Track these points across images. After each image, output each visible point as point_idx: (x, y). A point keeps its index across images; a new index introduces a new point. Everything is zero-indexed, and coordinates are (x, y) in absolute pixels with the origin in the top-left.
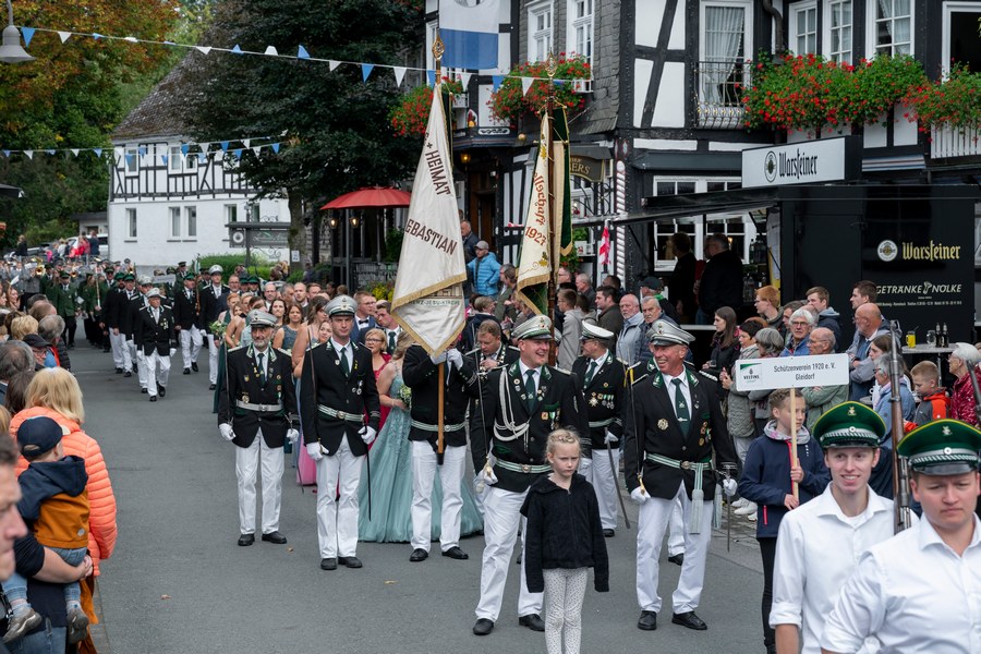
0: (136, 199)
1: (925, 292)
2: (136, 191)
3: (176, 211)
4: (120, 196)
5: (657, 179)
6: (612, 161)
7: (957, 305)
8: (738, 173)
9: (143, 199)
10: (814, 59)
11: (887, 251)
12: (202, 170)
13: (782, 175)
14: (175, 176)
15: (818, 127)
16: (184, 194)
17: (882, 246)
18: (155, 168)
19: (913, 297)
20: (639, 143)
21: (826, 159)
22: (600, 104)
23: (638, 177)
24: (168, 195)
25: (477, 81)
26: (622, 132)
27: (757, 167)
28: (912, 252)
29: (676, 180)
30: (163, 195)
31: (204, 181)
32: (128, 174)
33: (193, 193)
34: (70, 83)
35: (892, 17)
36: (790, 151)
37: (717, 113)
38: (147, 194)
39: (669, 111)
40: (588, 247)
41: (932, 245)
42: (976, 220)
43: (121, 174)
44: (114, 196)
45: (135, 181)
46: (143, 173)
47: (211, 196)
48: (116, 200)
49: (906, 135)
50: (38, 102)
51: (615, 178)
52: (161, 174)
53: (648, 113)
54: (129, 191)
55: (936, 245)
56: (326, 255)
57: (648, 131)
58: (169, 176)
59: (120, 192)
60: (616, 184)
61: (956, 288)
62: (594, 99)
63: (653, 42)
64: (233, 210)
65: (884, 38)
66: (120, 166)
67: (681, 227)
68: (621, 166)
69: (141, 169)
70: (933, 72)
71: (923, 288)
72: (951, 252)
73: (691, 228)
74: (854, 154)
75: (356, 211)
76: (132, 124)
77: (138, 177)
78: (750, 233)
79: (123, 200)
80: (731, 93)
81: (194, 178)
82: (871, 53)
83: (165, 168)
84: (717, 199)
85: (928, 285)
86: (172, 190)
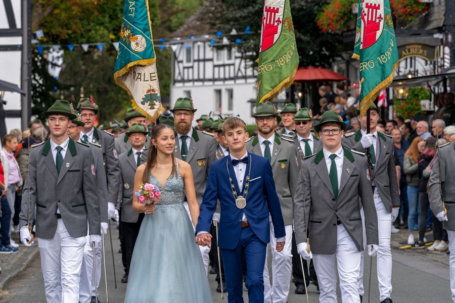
0: (191, 84)
2: (191, 78)
3: (219, 92)
4: (179, 81)
6: (442, 47)
9: (196, 84)
12: (238, 61)
14: (219, 66)
16: (225, 79)
18: (205, 60)
22: (436, 9)
24: (214, 80)
26: (447, 28)
30: (210, 80)
31: (239, 69)
32: (186, 65)
33: (231, 79)
38: (199, 80)
40: (430, 104)
43: (181, 65)
44: (175, 81)
45: (191, 70)
46: (196, 64)
47: (243, 81)
48: (177, 85)
51: (443, 58)
52: (209, 65)
54: (186, 78)
58: (215, 66)
59: (179, 78)
60: (444, 62)
62: (433, 6)
66: (180, 59)
68: (447, 50)
69: (194, 61)
76: (189, 28)
77: (192, 67)
79: (181, 85)
81: (232, 67)
83: (211, 60)
86: (216, 76)
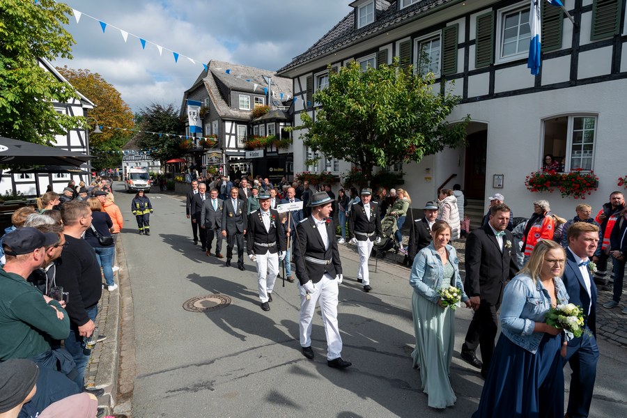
0: (128, 161)
3: (137, 164)
5: (231, 157)
6: (222, 154)
8: (245, 156)
10: (258, 136)
13: (253, 156)
15: (259, 147)
16: (138, 160)
17: (270, 169)
19: (276, 178)
20: (227, 150)
21: (260, 153)
23: (227, 156)
25: (196, 139)
26: (224, 149)
27: (249, 155)
28: (275, 170)
29: (234, 157)
30: (134, 160)
31: (142, 157)
32: (126, 156)
33: (140, 160)
34: (112, 137)
35: (271, 129)
36: (254, 152)
37: (241, 145)
38: (130, 160)
39: (233, 145)
42: (286, 164)
43: (124, 156)
45: (128, 158)
47: (144, 160)
49: (274, 150)
50: (106, 141)
51: (223, 157)
52: (133, 156)
53: (229, 145)
54: (126, 160)
55: (279, 168)
56: (168, 172)
57: (229, 148)
58: (135, 157)
59: (124, 160)
63: (229, 132)
64: (149, 163)
65: (270, 132)
68: (224, 154)
69: (129, 155)
70: (279, 139)
71: (277, 176)
72: (282, 170)
74: (265, 152)
75: (173, 163)
76: (126, 146)
78: (248, 167)
80: (244, 142)
81: (140, 157)
82: (268, 135)
84: (242, 160)
86: (136, 159)
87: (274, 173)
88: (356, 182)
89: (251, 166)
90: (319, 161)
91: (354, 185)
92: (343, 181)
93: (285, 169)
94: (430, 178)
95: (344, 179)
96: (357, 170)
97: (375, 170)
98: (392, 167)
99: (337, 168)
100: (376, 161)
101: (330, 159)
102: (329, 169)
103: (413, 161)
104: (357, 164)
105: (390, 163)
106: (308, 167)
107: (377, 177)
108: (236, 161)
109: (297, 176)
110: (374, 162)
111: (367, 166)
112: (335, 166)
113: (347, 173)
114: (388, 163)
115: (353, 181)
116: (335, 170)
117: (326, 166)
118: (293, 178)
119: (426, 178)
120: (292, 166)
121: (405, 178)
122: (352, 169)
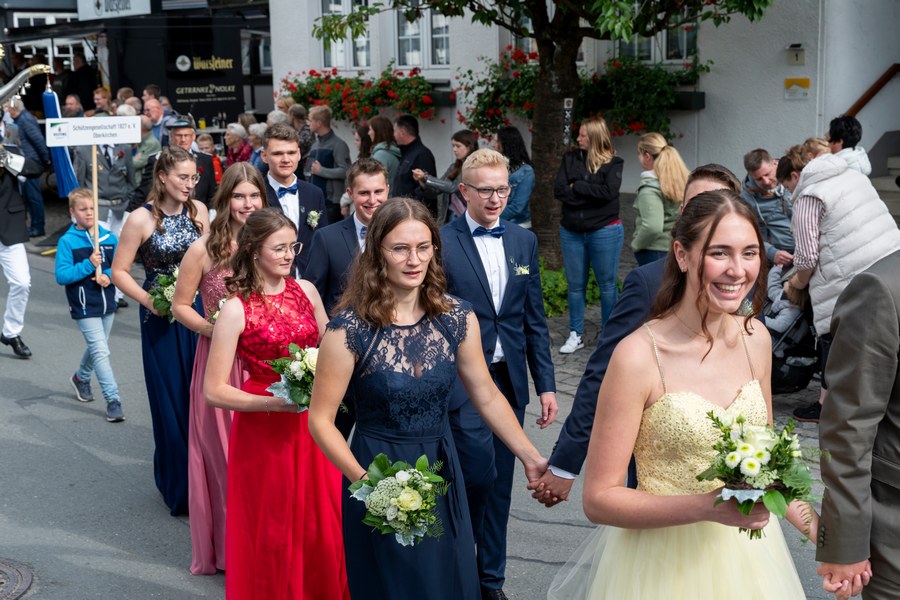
1: (211, 92)
5: (17, 16)
7: (232, 101)
8: (75, 10)
11: (183, 63)
13: (107, 10)
17: (179, 59)
19: (203, 95)
27: (90, 5)
28: (200, 65)
29: (32, 16)
41: (213, 58)
42: (242, 42)
55: (216, 58)
61: (231, 89)
67: (38, 50)
71: (209, 89)
72: (225, 64)
73: (45, 50)
84: (62, 28)
85: (212, 86)
87: (194, 77)
88: (520, 104)
89: (104, 55)
90: (373, 22)
91: (513, 118)
92: (467, 103)
93: (238, 63)
94: (804, 84)
95: (472, 97)
96: (520, 57)
97: (592, 58)
98: (658, 45)
99: (442, 54)
100: (593, 18)
101: (414, 15)
102: (414, 59)
103: (738, 18)
104: (520, 33)
105: (649, 27)
106: (327, 47)
107: (599, 82)
108: (40, 30)
109: (291, 88)
110: (583, 23)
111: (561, 39)
112: (436, 44)
113: (483, 72)
114: (639, 27)
115: (508, 103)
116: (434, 62)
117: (402, 47)
118: (272, 95)
119: (789, 84)
120: (267, 48)
121: (706, 84)
122: (503, 55)
